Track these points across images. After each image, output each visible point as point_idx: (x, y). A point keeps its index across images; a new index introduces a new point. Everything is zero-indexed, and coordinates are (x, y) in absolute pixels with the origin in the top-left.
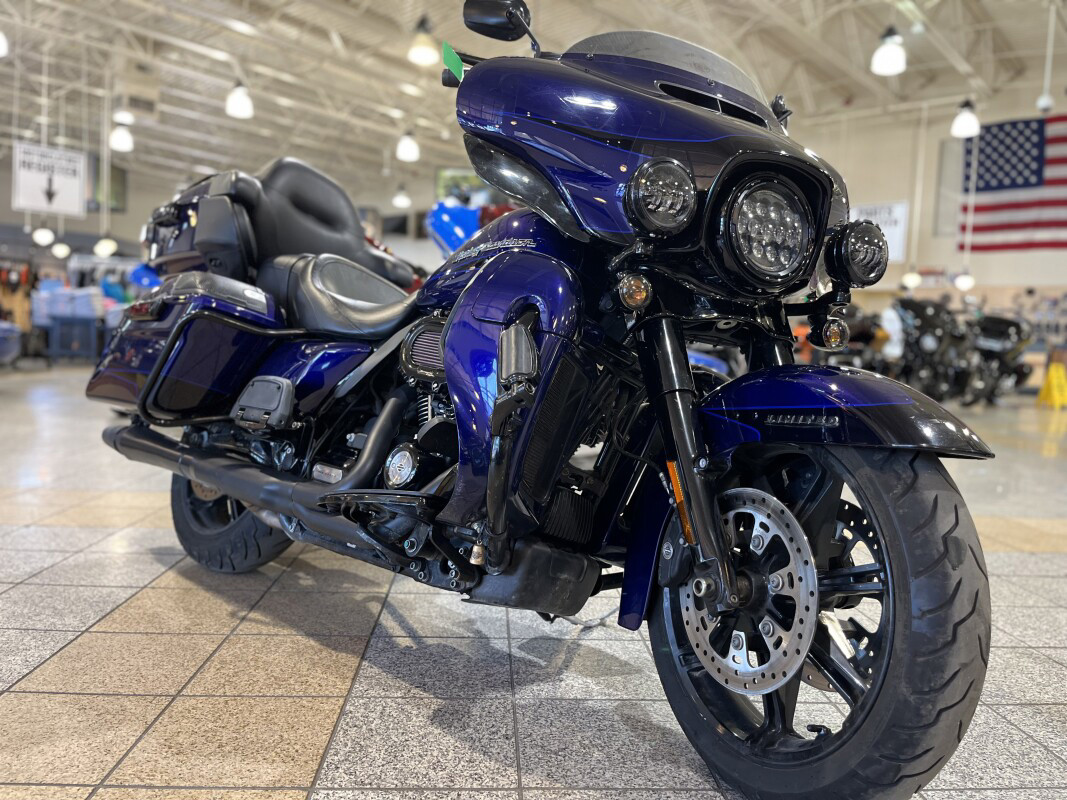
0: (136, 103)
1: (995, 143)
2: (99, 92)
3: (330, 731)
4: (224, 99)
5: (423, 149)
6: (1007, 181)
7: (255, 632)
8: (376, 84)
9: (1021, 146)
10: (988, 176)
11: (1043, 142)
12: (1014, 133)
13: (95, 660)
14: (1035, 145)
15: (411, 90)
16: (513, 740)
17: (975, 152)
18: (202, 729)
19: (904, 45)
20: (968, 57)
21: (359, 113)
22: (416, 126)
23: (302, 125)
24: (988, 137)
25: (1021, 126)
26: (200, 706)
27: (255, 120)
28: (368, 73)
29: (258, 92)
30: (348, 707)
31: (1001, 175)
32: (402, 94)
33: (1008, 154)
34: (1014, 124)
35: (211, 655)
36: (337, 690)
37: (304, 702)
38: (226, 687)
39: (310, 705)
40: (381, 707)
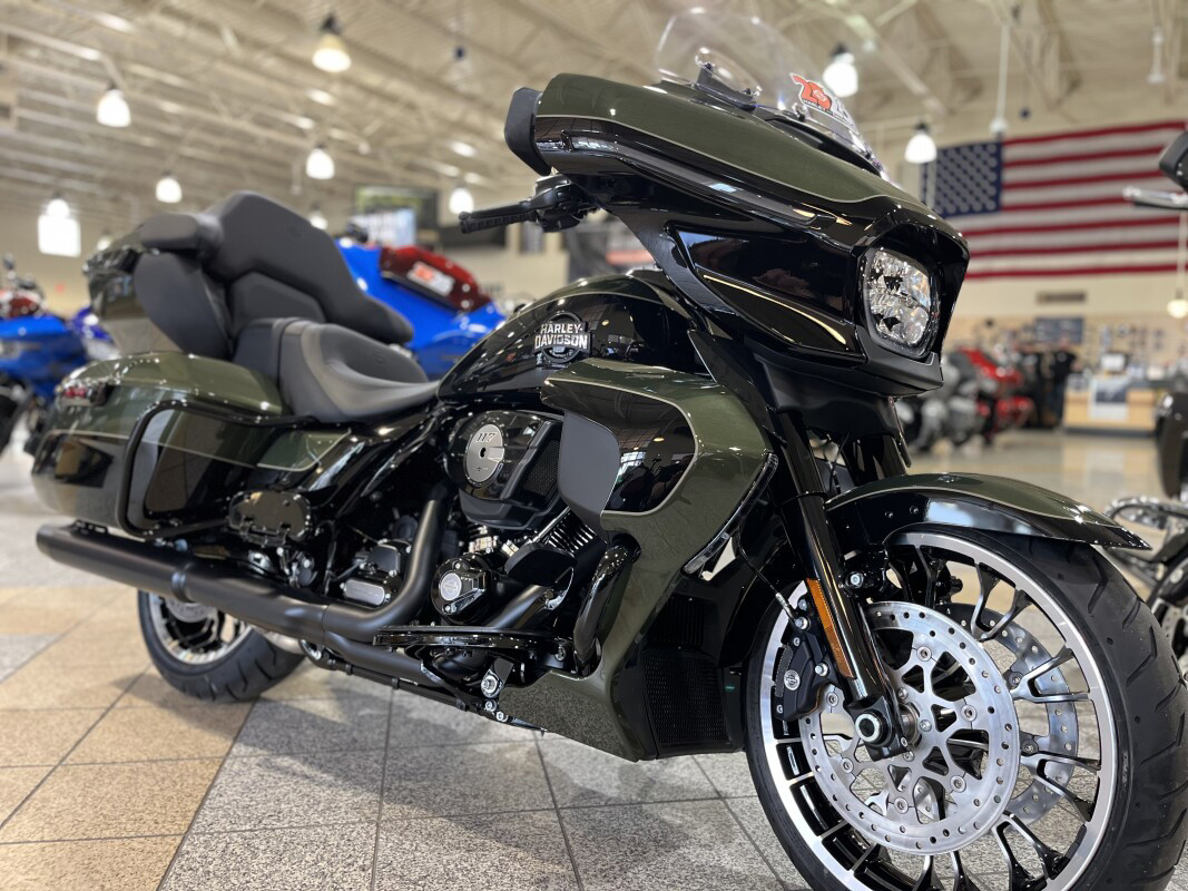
1: (952, 167)
4: (93, 98)
5: (338, 163)
6: (965, 207)
7: (88, 760)
8: (279, 89)
9: (978, 170)
10: (946, 202)
11: (1001, 166)
14: (993, 169)
15: (321, 97)
16: (370, 871)
17: (932, 177)
20: (923, 75)
21: (262, 122)
22: (330, 138)
23: (193, 134)
24: (946, 162)
25: (978, 150)
27: (134, 126)
28: (270, 76)
29: (137, 95)
30: (185, 847)
31: (958, 201)
32: (311, 102)
33: (965, 179)
34: (971, 147)
36: (176, 827)
37: (134, 845)
38: (46, 830)
39: (141, 846)
40: (224, 845)
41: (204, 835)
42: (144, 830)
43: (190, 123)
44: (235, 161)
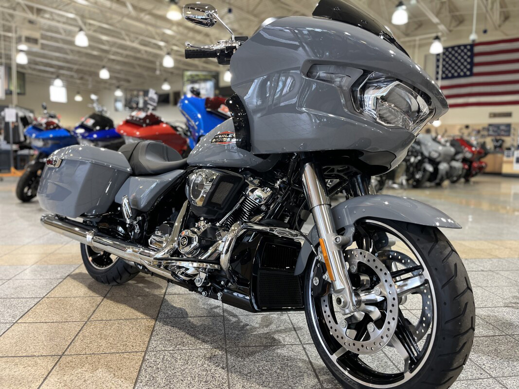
0: (29, 40)
1: (450, 56)
2: (10, 34)
3: (138, 370)
4: (72, 34)
5: (176, 61)
6: (456, 74)
7: (100, 319)
8: (150, 28)
9: (462, 57)
10: (447, 72)
11: (473, 55)
12: (459, 51)
13: (21, 338)
14: (469, 57)
15: (169, 32)
16: (226, 369)
17: (441, 60)
18: (76, 372)
19: (408, 10)
20: (437, 15)
21: (144, 43)
22: (172, 50)
23: (114, 49)
24: (447, 53)
25: (462, 48)
26: (74, 360)
27: (90, 47)
28: (147, 23)
29: (91, 33)
30: (146, 357)
31: (453, 71)
32: (164, 34)
33: (456, 61)
34: (459, 47)
35: (78, 333)
36: (141, 348)
37: (125, 356)
38: (86, 349)
39: (128, 357)
40: (162, 356)
41: (153, 352)
42: (128, 349)
43: (113, 44)
44: (132, 61)
